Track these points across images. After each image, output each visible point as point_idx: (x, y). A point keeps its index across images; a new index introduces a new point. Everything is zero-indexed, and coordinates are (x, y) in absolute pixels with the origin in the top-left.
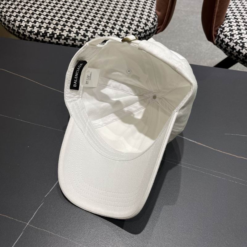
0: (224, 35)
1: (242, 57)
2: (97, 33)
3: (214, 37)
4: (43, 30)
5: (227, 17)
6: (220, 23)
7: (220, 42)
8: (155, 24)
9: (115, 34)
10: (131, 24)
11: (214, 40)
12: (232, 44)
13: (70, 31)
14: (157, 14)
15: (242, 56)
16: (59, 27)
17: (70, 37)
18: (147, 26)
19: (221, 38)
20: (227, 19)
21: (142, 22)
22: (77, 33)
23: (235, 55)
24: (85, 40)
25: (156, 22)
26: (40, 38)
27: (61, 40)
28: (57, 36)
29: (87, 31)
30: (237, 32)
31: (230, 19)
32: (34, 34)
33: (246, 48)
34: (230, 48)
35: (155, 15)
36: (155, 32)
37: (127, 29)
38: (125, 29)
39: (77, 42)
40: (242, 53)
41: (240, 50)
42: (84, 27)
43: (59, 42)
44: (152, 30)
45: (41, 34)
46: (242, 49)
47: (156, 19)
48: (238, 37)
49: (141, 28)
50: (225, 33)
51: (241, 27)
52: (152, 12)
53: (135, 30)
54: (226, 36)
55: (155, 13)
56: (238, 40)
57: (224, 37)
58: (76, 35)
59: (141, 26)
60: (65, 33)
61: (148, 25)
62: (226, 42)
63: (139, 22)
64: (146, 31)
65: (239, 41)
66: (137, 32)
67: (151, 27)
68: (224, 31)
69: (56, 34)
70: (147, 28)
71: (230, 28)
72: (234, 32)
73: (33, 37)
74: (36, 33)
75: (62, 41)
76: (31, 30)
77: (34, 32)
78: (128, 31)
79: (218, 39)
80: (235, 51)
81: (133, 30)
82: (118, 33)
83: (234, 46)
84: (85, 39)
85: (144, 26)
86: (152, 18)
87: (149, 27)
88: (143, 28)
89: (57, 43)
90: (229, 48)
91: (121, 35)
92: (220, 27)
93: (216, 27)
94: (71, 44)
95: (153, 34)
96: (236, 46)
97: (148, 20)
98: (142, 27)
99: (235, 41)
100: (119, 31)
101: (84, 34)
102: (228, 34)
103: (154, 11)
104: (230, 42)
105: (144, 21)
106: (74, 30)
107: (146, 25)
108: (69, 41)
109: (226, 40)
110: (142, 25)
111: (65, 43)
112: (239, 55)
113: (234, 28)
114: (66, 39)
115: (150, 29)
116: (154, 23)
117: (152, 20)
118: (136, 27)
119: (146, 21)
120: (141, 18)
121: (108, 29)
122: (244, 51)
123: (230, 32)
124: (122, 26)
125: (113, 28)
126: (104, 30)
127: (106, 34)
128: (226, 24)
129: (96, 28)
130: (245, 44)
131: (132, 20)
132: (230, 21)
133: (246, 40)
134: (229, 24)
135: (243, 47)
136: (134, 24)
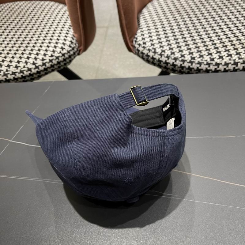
3: (131, 47)
7: (137, 52)
8: (73, 46)
9: (31, 64)
10: (46, 50)
11: (133, 50)
12: (146, 52)
14: (74, 37)
15: (157, 61)
18: (64, 50)
19: (137, 48)
20: (140, 28)
21: (58, 47)
25: (73, 44)
30: (149, 40)
31: (142, 28)
33: (157, 53)
34: (145, 55)
35: (72, 38)
36: (76, 54)
37: (43, 56)
38: (40, 57)
41: (153, 56)
44: (72, 53)
46: (155, 55)
47: (74, 41)
48: (149, 44)
49: (58, 53)
50: (139, 43)
51: (152, 34)
52: (69, 35)
53: (52, 56)
54: (139, 45)
55: (72, 36)
59: (56, 51)
63: (55, 47)
64: (63, 55)
65: (151, 48)
66: (54, 58)
67: (69, 50)
68: (137, 40)
70: (64, 51)
71: (142, 36)
72: (146, 40)
78: (45, 58)
79: (135, 49)
80: (150, 58)
81: (49, 56)
82: (33, 62)
85: (61, 50)
86: (69, 41)
87: (67, 49)
88: (60, 52)
91: (37, 63)
92: (135, 37)
95: (74, 56)
97: (64, 44)
98: (59, 52)
99: (147, 48)
100: (34, 60)
102: (141, 43)
103: (72, 34)
104: (144, 50)
105: (60, 45)
107: (62, 48)
109: (141, 49)
110: (58, 50)
112: (154, 60)
113: (145, 36)
115: (69, 52)
116: (71, 45)
117: (68, 43)
118: (52, 53)
119: (62, 45)
120: (57, 43)
121: (23, 60)
122: (157, 57)
123: (143, 41)
124: (37, 54)
125: (28, 58)
126: (18, 62)
127: (21, 65)
128: (139, 34)
129: (11, 61)
130: (157, 49)
131: (48, 46)
132: (142, 30)
133: (157, 46)
134: (142, 33)
135: (155, 52)
136: (49, 50)
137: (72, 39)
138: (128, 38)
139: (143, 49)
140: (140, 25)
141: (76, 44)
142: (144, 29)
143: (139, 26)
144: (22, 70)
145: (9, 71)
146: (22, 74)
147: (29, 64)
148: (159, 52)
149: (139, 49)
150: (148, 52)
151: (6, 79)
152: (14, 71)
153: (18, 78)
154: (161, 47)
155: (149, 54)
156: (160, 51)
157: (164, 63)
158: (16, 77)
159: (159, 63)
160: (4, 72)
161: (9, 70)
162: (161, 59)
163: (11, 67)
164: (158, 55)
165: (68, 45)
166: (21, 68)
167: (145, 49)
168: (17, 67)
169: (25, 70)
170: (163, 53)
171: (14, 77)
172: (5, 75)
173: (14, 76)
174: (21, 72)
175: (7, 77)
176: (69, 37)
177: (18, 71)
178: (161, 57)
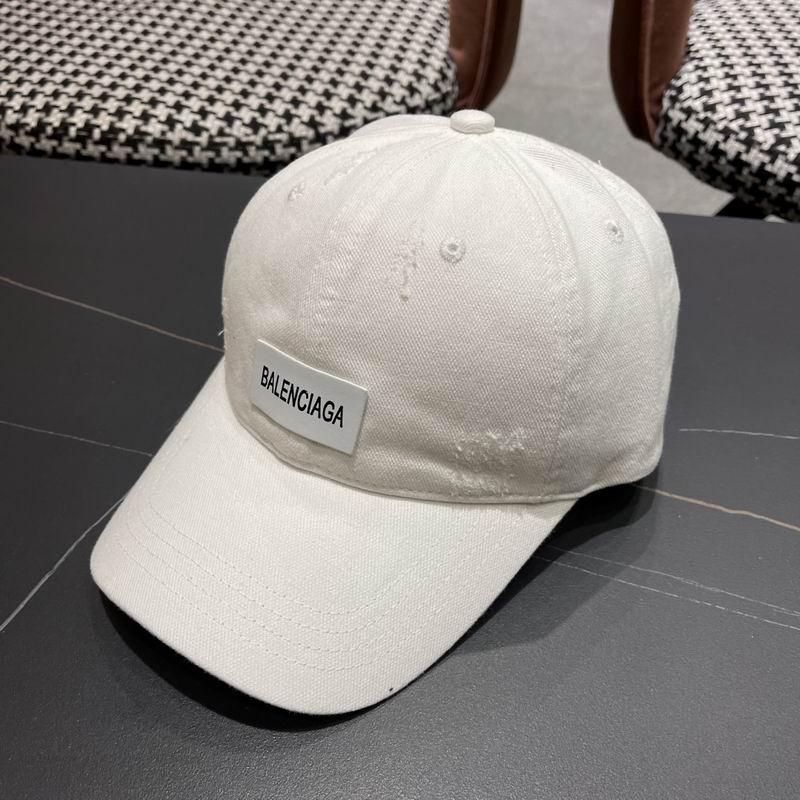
0: (682, 110)
1: (751, 178)
2: (240, 119)
3: (650, 122)
4: (55, 119)
5: (692, 55)
6: (667, 73)
7: (671, 136)
8: (445, 87)
9: (303, 123)
10: (358, 87)
11: (651, 132)
12: (711, 137)
13: (145, 117)
14: (452, 59)
15: (751, 173)
16: (112, 105)
17: (146, 134)
18: (417, 96)
19: (675, 123)
20: (694, 58)
21: (399, 82)
22: (171, 122)
23: (726, 173)
24: (197, 144)
25: (447, 82)
26: (46, 144)
27: (116, 148)
28: (103, 133)
29: (203, 113)
30: (726, 97)
31: (701, 59)
32: (28, 134)
33: (760, 144)
34: (707, 151)
35: (445, 60)
37: (346, 105)
38: (337, 105)
39: (169, 150)
40: (747, 165)
41: (739, 154)
42: (195, 104)
43: (110, 155)
45: (49, 130)
46: (748, 151)
47: (450, 74)
48: (730, 112)
49: (395, 102)
50: (686, 105)
51: (741, 81)
52: (435, 51)
53: (374, 108)
54: (689, 112)
55: (446, 56)
56: (731, 121)
57: (683, 116)
58: (165, 128)
59: (392, 95)
60: (129, 125)
61: (419, 92)
62: (692, 132)
63: (389, 81)
64: (411, 111)
65: (734, 126)
67: (431, 98)
68: (682, 97)
69: (98, 126)
70: (417, 101)
71: (702, 85)
72: (717, 97)
73: (25, 141)
74: (33, 129)
75: (119, 151)
76: (18, 121)
77: (27, 124)
78: (350, 111)
79: (665, 129)
80: (723, 161)
81: (366, 108)
82: (312, 118)
83: (717, 143)
84: (198, 139)
85: (406, 93)
86: (434, 70)
87: (424, 96)
88: (403, 102)
89: (104, 158)
90: (702, 150)
91: (322, 125)
92: (670, 87)
93: (654, 86)
94: (149, 158)
96: (725, 141)
97: (419, 77)
98: (398, 99)
99: (720, 126)
100: (315, 113)
101: (195, 123)
102: (697, 105)
103: (444, 48)
104: (705, 130)
105: (404, 78)
106: (162, 112)
107: (412, 90)
108: (142, 148)
109: (692, 126)
110: (398, 92)
111: (129, 156)
112: (739, 172)
113: (714, 83)
114: (132, 142)
115: (429, 104)
116: (440, 84)
117: (432, 75)
118: (377, 98)
119: (413, 79)
120: (394, 69)
121: (279, 107)
122: (755, 158)
123: (704, 99)
124: (328, 95)
125: (295, 102)
126: (263, 111)
127: (271, 121)
128: (688, 74)
129: (237, 105)
130: (757, 131)
131: (365, 76)
132: (702, 64)
133: (759, 121)
134: (699, 72)
135: (750, 143)
136: (369, 88)
137: (443, 64)
138: (646, 85)
139: (700, 127)
140: (693, 49)
141: (453, 85)
142: (707, 62)
143: (689, 52)
144: (271, 137)
145: (229, 135)
146: (266, 153)
147: (296, 121)
148: (765, 142)
149: (684, 125)
150: (721, 137)
151: (211, 160)
152: (244, 139)
153: (253, 165)
154: (773, 125)
155: (722, 146)
156: (772, 141)
157: (778, 184)
158: (246, 160)
159: (757, 181)
160: (211, 137)
161: (227, 130)
162: (769, 168)
163: (237, 123)
164: (762, 151)
165: (432, 81)
166: (269, 133)
167: (712, 127)
168: (255, 126)
169: (279, 141)
170: (782, 148)
171: (239, 160)
172: (213, 146)
173: (239, 154)
174: (268, 144)
175: (218, 153)
176: (435, 55)
177: (258, 139)
178: (772, 162)
